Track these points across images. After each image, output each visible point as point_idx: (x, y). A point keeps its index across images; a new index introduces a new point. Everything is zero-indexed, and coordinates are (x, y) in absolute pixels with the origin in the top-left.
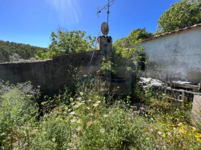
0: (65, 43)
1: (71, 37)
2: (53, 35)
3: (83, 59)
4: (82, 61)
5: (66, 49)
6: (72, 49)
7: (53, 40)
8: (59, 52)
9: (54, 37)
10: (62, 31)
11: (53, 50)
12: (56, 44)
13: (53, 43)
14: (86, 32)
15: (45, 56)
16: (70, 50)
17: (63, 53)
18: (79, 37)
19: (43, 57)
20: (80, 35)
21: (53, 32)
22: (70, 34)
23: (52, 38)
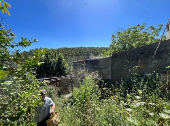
0: (123, 40)
1: (129, 34)
2: (113, 36)
3: (142, 53)
4: (141, 55)
5: (123, 46)
6: (129, 45)
7: (113, 40)
8: (117, 49)
9: (114, 38)
10: (120, 31)
11: (113, 48)
12: (115, 43)
13: (113, 42)
14: (146, 24)
15: (107, 54)
16: (127, 46)
17: (121, 49)
18: (137, 31)
19: (106, 54)
20: (138, 29)
21: (113, 34)
22: (127, 31)
23: (112, 39)
